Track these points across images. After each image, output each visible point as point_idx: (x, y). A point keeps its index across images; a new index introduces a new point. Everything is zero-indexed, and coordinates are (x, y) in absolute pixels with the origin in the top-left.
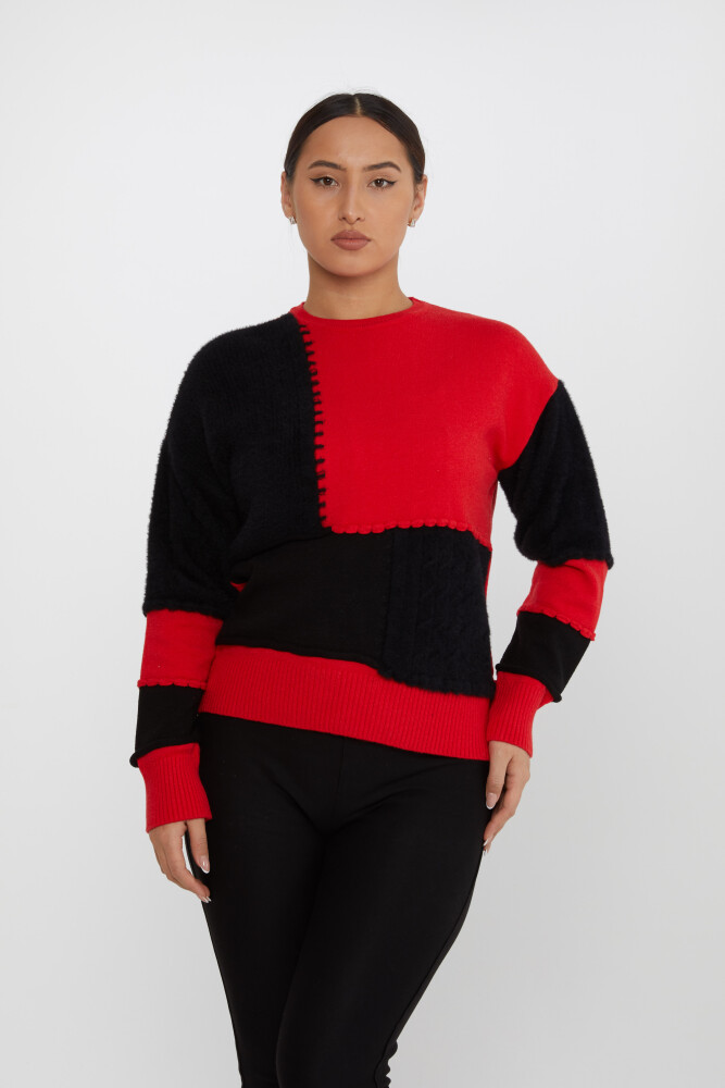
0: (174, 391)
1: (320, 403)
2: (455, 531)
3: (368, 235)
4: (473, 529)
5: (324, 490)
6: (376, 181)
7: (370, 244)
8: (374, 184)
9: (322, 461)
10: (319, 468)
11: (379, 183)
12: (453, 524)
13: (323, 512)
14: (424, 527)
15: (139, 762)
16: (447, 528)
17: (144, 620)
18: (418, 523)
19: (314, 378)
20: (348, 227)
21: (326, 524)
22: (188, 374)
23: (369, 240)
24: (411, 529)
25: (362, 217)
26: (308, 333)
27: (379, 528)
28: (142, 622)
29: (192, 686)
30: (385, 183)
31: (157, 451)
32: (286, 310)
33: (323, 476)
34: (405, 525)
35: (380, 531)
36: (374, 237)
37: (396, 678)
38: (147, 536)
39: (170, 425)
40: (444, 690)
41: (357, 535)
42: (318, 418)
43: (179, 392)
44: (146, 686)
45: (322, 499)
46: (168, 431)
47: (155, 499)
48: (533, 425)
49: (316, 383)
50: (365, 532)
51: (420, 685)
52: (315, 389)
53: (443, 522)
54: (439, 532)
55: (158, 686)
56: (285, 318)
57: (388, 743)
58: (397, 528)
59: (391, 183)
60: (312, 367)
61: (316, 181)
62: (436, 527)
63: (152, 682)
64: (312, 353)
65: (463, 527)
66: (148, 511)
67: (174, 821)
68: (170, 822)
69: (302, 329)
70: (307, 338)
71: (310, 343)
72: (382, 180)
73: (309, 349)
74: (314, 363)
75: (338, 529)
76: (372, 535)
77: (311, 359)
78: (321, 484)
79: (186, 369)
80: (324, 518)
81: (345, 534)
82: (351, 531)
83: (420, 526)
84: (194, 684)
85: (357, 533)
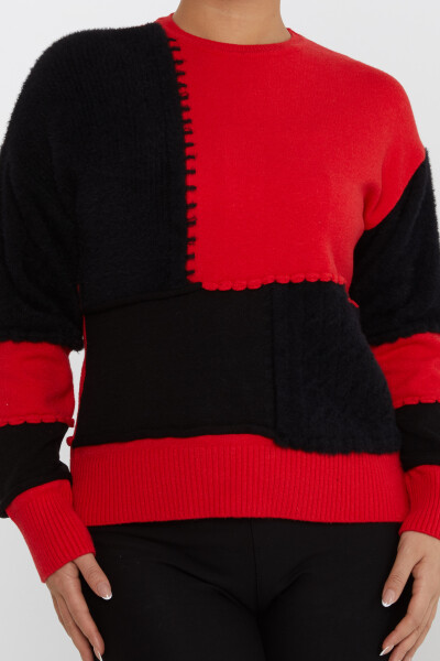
1: (190, 133)
5: (194, 239)
9: (194, 205)
10: (191, 215)
13: (190, 265)
14: (305, 283)
18: (298, 278)
19: (184, 103)
21: (194, 279)
22: (34, 71)
24: (291, 284)
26: (178, 49)
27: (255, 284)
32: (152, 19)
33: (194, 223)
34: (284, 279)
35: (256, 287)
37: (293, 446)
40: (345, 451)
45: (191, 249)
48: (402, 190)
50: (240, 289)
51: (319, 450)
53: (326, 277)
54: (321, 288)
57: (293, 518)
58: (276, 283)
62: (318, 283)
64: (182, 74)
69: (172, 44)
70: (176, 55)
71: (180, 62)
73: (179, 68)
74: (184, 86)
75: (208, 286)
76: (248, 291)
77: (181, 80)
78: (191, 232)
80: (192, 272)
81: (217, 291)
82: (225, 287)
83: (299, 281)
84: (49, 419)
85: (231, 290)
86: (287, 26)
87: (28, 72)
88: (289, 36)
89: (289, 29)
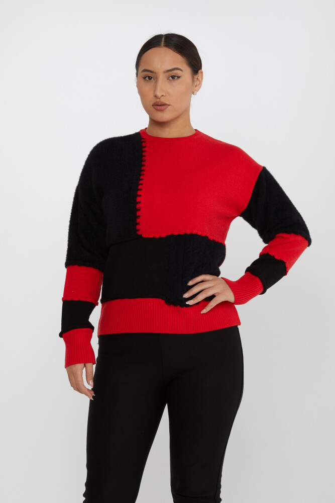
0: (83, 164)
2: (201, 236)
3: (168, 103)
4: (208, 235)
5: (139, 216)
6: (172, 77)
7: (169, 107)
8: (171, 78)
9: (140, 202)
10: (138, 206)
11: (173, 77)
12: (199, 233)
13: (138, 227)
14: (185, 234)
15: (63, 335)
16: (196, 234)
17: (65, 270)
18: (182, 232)
19: (143, 163)
20: (158, 100)
21: (139, 233)
22: (89, 156)
23: (169, 105)
24: (179, 235)
25: (164, 94)
26: (145, 142)
27: (164, 235)
28: (64, 271)
29: (88, 301)
30: (176, 78)
31: (74, 191)
32: (138, 131)
33: (139, 210)
34: (176, 233)
36: (171, 103)
38: (68, 231)
39: (80, 179)
41: (153, 238)
42: (141, 182)
43: (85, 164)
44: (66, 300)
45: (138, 221)
46: (79, 182)
47: (72, 214)
49: (144, 165)
50: (157, 237)
52: (143, 168)
53: (195, 232)
54: (193, 237)
55: (72, 301)
56: (137, 134)
58: (172, 235)
59: (179, 77)
60: (144, 158)
61: (145, 78)
62: (191, 234)
63: (69, 299)
64: (145, 151)
65: (204, 234)
66: (69, 219)
67: (80, 363)
68: (78, 363)
69: (142, 140)
70: (144, 144)
71: (145, 147)
72: (174, 76)
73: (144, 149)
74: (145, 156)
76: (160, 238)
77: (144, 154)
78: (138, 213)
79: (89, 154)
80: (139, 230)
81: (148, 238)
82: (151, 236)
83: (183, 233)
84: (89, 300)
85: (154, 238)
86: (195, 128)
87: (87, 156)
88: (195, 132)
89: (196, 130)
